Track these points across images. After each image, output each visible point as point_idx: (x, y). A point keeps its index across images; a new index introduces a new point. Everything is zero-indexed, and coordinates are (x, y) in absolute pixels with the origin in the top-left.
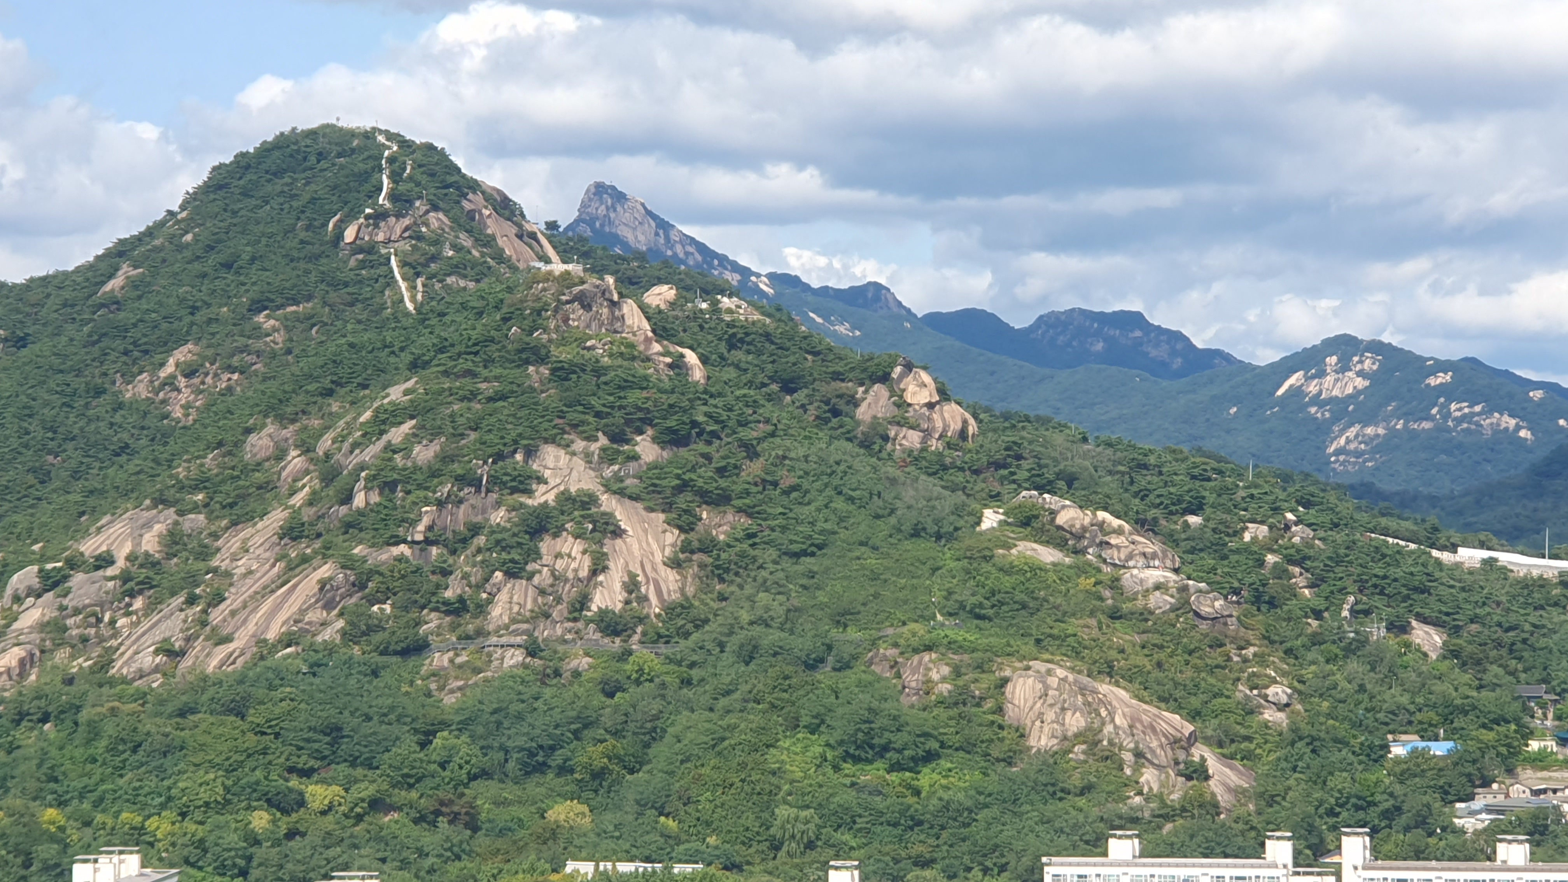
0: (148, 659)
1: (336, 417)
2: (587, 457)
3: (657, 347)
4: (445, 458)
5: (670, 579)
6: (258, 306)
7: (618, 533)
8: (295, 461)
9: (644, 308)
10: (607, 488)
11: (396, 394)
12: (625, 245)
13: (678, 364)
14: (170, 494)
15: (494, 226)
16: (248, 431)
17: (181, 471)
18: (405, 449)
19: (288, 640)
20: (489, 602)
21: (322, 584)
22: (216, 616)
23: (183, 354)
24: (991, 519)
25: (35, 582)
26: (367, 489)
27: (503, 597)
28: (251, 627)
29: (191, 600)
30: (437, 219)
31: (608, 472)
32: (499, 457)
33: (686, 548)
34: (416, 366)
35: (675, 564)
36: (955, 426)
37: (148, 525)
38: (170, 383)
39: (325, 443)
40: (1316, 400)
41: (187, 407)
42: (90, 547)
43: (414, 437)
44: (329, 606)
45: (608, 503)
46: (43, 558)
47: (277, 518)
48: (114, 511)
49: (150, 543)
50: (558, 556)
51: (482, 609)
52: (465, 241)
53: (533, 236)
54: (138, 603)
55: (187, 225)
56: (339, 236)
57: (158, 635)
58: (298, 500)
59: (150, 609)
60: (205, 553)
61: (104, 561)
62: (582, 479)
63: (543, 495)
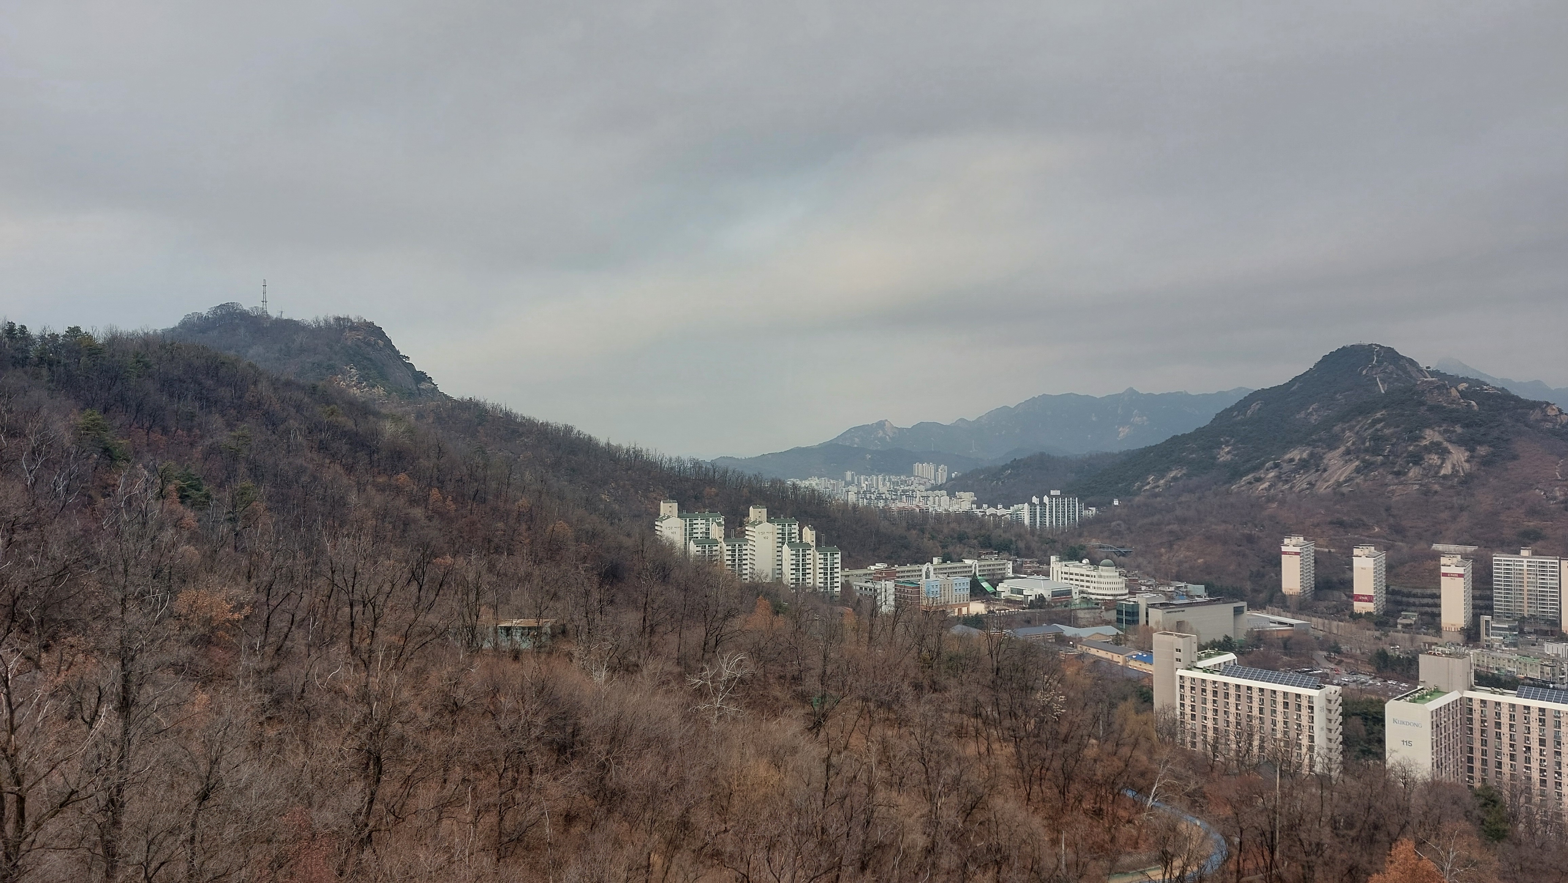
0: (1305, 486)
1: (1359, 422)
2: (1439, 432)
3: (1462, 401)
4: (1394, 433)
5: (1467, 466)
6: (1336, 393)
7: (1449, 452)
8: (1348, 433)
9: (1457, 390)
10: (1447, 441)
11: (1378, 415)
13: (1469, 405)
14: (1311, 443)
15: (1409, 368)
16: (1334, 426)
17: (1314, 437)
18: (1381, 430)
19: (1346, 481)
20: (1408, 472)
21: (1357, 466)
22: (1325, 475)
23: (1314, 406)
25: (1273, 466)
26: (1370, 441)
27: (1412, 470)
28: (1335, 478)
29: (1317, 471)
30: (1391, 367)
31: (1446, 436)
32: (1411, 432)
33: (1472, 457)
34: (1384, 407)
35: (1467, 461)
37: (1304, 451)
38: (1311, 414)
39: (1357, 428)
41: (1316, 420)
42: (1288, 457)
43: (1384, 427)
44: (1358, 473)
45: (1445, 444)
46: (1274, 459)
47: (1342, 449)
48: (1295, 448)
49: (1305, 455)
50: (1430, 459)
51: (1405, 474)
52: (1400, 372)
53: (1422, 370)
54: (1302, 472)
55: (1315, 372)
56: (1361, 373)
57: (1307, 479)
58: (1349, 444)
59: (1304, 473)
60: (1321, 458)
61: (1292, 460)
62: (1437, 438)
63: (1425, 443)
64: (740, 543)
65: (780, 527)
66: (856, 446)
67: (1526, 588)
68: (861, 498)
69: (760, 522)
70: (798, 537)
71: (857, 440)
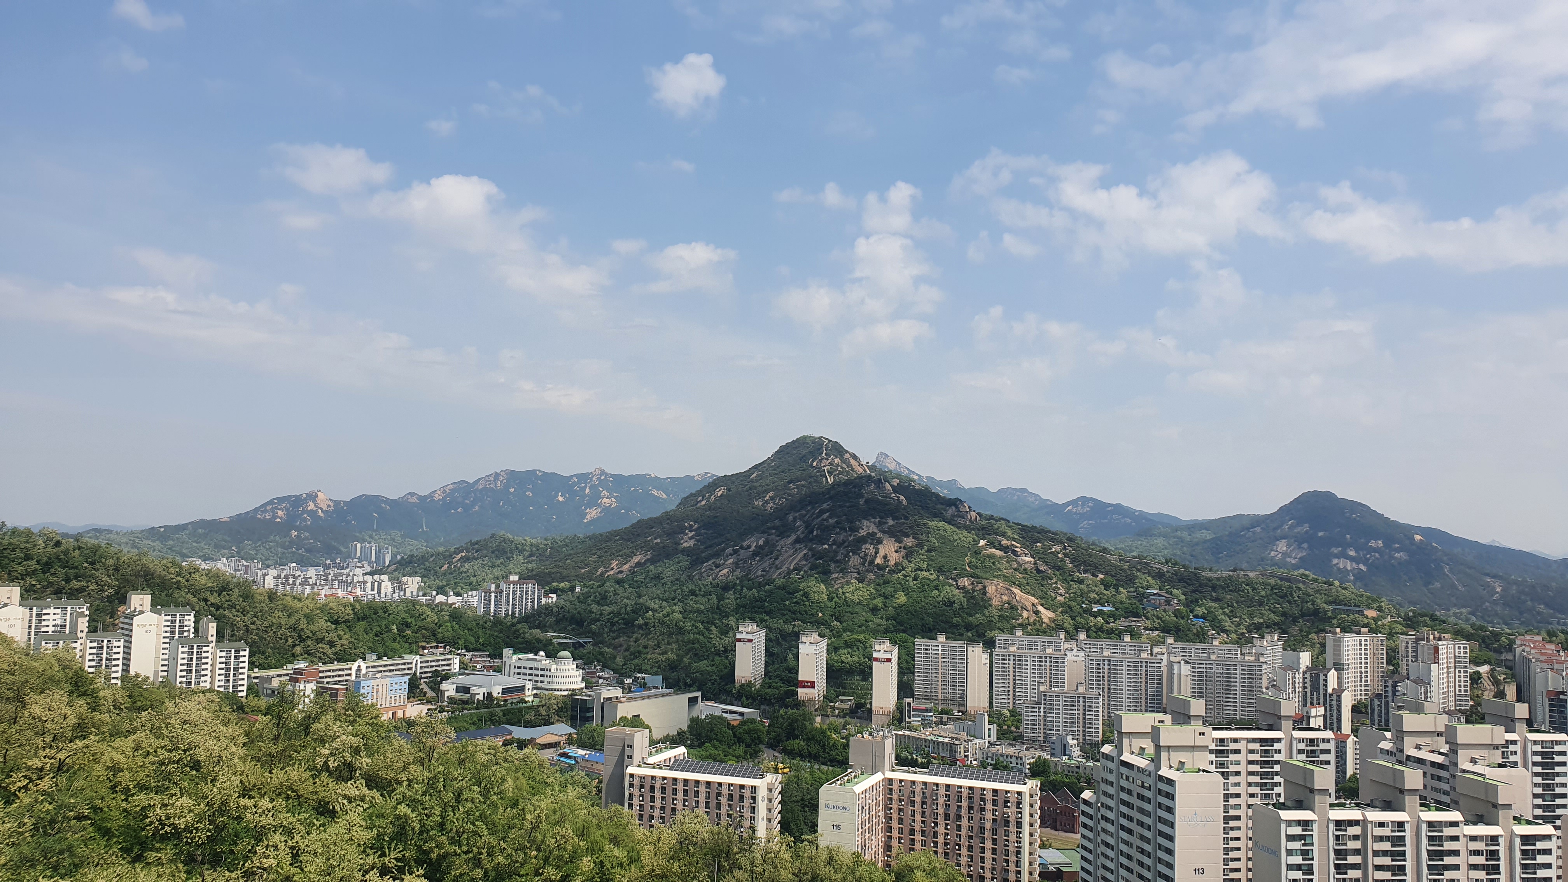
1: (808, 512)
2: (874, 523)
3: (894, 495)
4: (837, 523)
5: (895, 555)
6: (790, 482)
7: (882, 543)
8: (798, 522)
9: (891, 485)
10: (880, 532)
11: (825, 506)
12: (887, 467)
13: (899, 500)
14: (766, 530)
15: (853, 462)
16: (787, 514)
17: (769, 525)
18: (826, 520)
21: (805, 554)
23: (771, 494)
24: (982, 543)
25: (732, 551)
26: (817, 530)
27: (852, 559)
29: (771, 558)
30: (837, 461)
31: (880, 527)
32: (851, 523)
33: (900, 547)
34: (831, 498)
35: (896, 551)
36: (973, 518)
37: (760, 538)
38: (767, 502)
39: (806, 518)
40: (1076, 513)
41: (771, 508)
42: (745, 544)
43: (830, 517)
44: (806, 560)
45: (879, 535)
46: (733, 546)
47: (793, 537)
48: (752, 535)
50: (867, 548)
52: (845, 466)
53: (862, 465)
54: (757, 558)
55: (773, 461)
56: (812, 464)
57: (762, 567)
58: (799, 533)
59: (760, 560)
60: (774, 546)
62: (873, 528)
63: (863, 533)
64: (109, 639)
65: (169, 618)
66: (278, 520)
67: (940, 671)
68: (282, 583)
69: (142, 612)
70: (192, 630)
71: (280, 513)
